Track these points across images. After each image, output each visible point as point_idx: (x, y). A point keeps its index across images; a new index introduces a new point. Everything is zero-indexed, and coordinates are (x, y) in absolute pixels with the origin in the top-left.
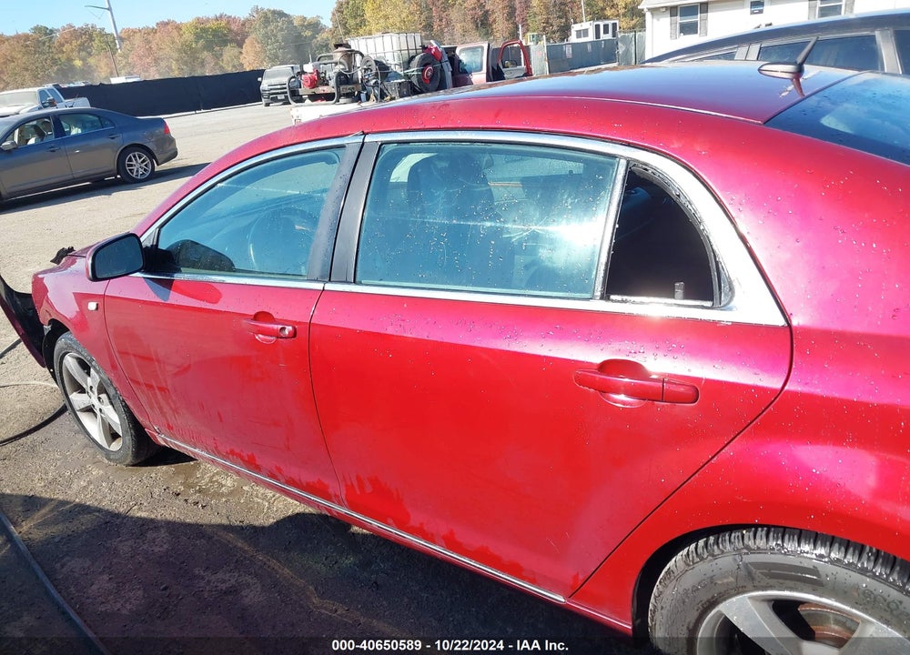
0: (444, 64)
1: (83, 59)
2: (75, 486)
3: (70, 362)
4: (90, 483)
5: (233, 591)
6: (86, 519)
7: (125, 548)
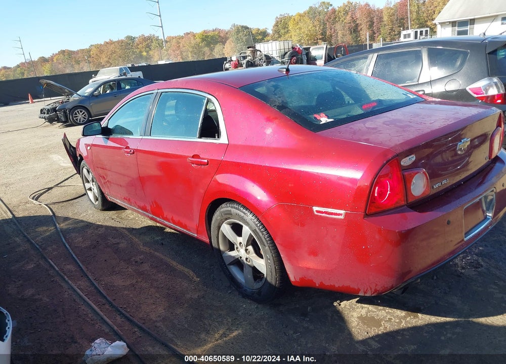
0: (303, 56)
1: (147, 52)
2: (81, 215)
3: (85, 171)
4: (87, 215)
5: (118, 243)
6: (82, 224)
7: (90, 232)
